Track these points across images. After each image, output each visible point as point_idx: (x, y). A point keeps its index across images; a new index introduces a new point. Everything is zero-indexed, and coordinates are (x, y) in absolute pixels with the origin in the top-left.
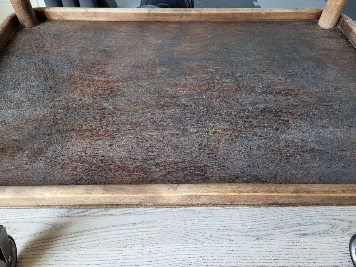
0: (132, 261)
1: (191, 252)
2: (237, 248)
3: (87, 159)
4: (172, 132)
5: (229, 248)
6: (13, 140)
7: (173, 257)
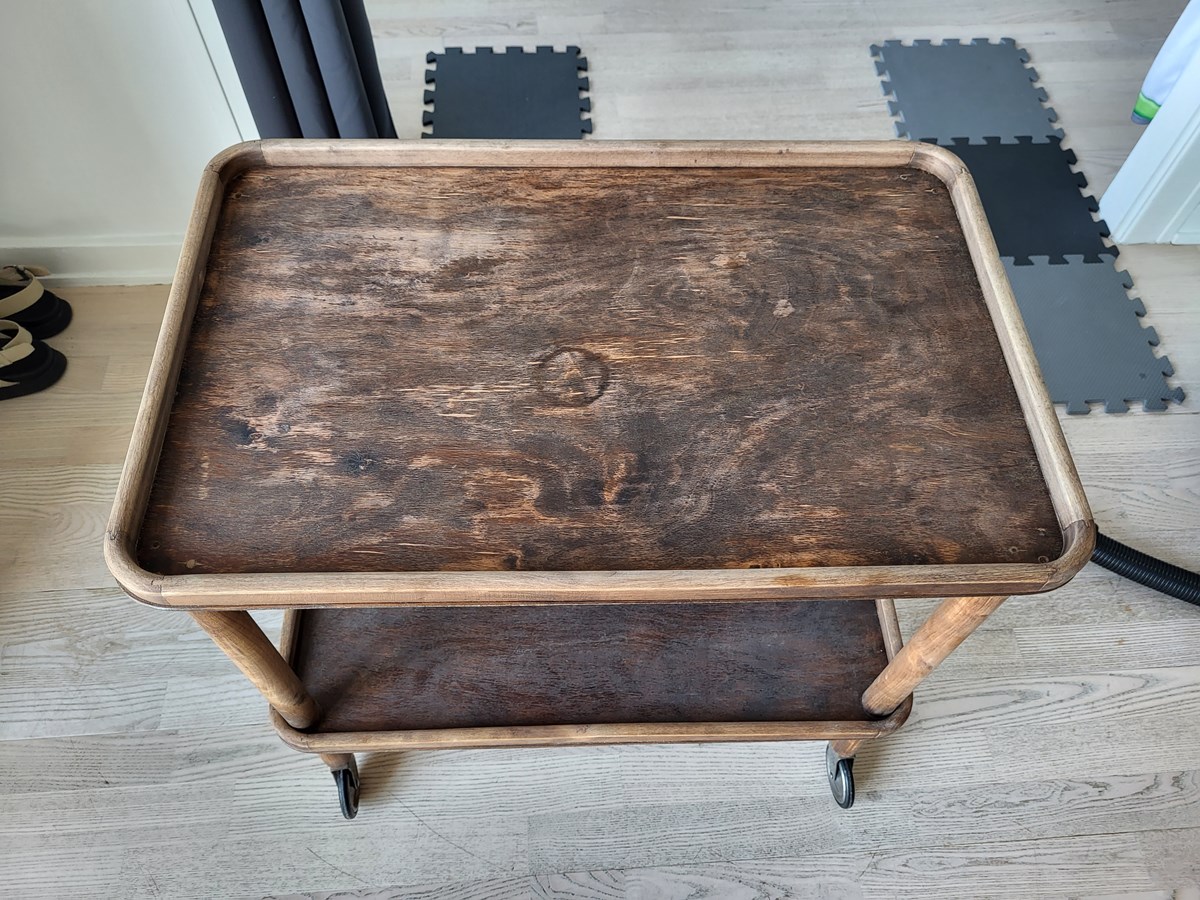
0: (521, 779)
1: (604, 765)
2: (670, 759)
3: (482, 685)
4: (579, 641)
5: (658, 759)
6: (387, 659)
7: (579, 772)
